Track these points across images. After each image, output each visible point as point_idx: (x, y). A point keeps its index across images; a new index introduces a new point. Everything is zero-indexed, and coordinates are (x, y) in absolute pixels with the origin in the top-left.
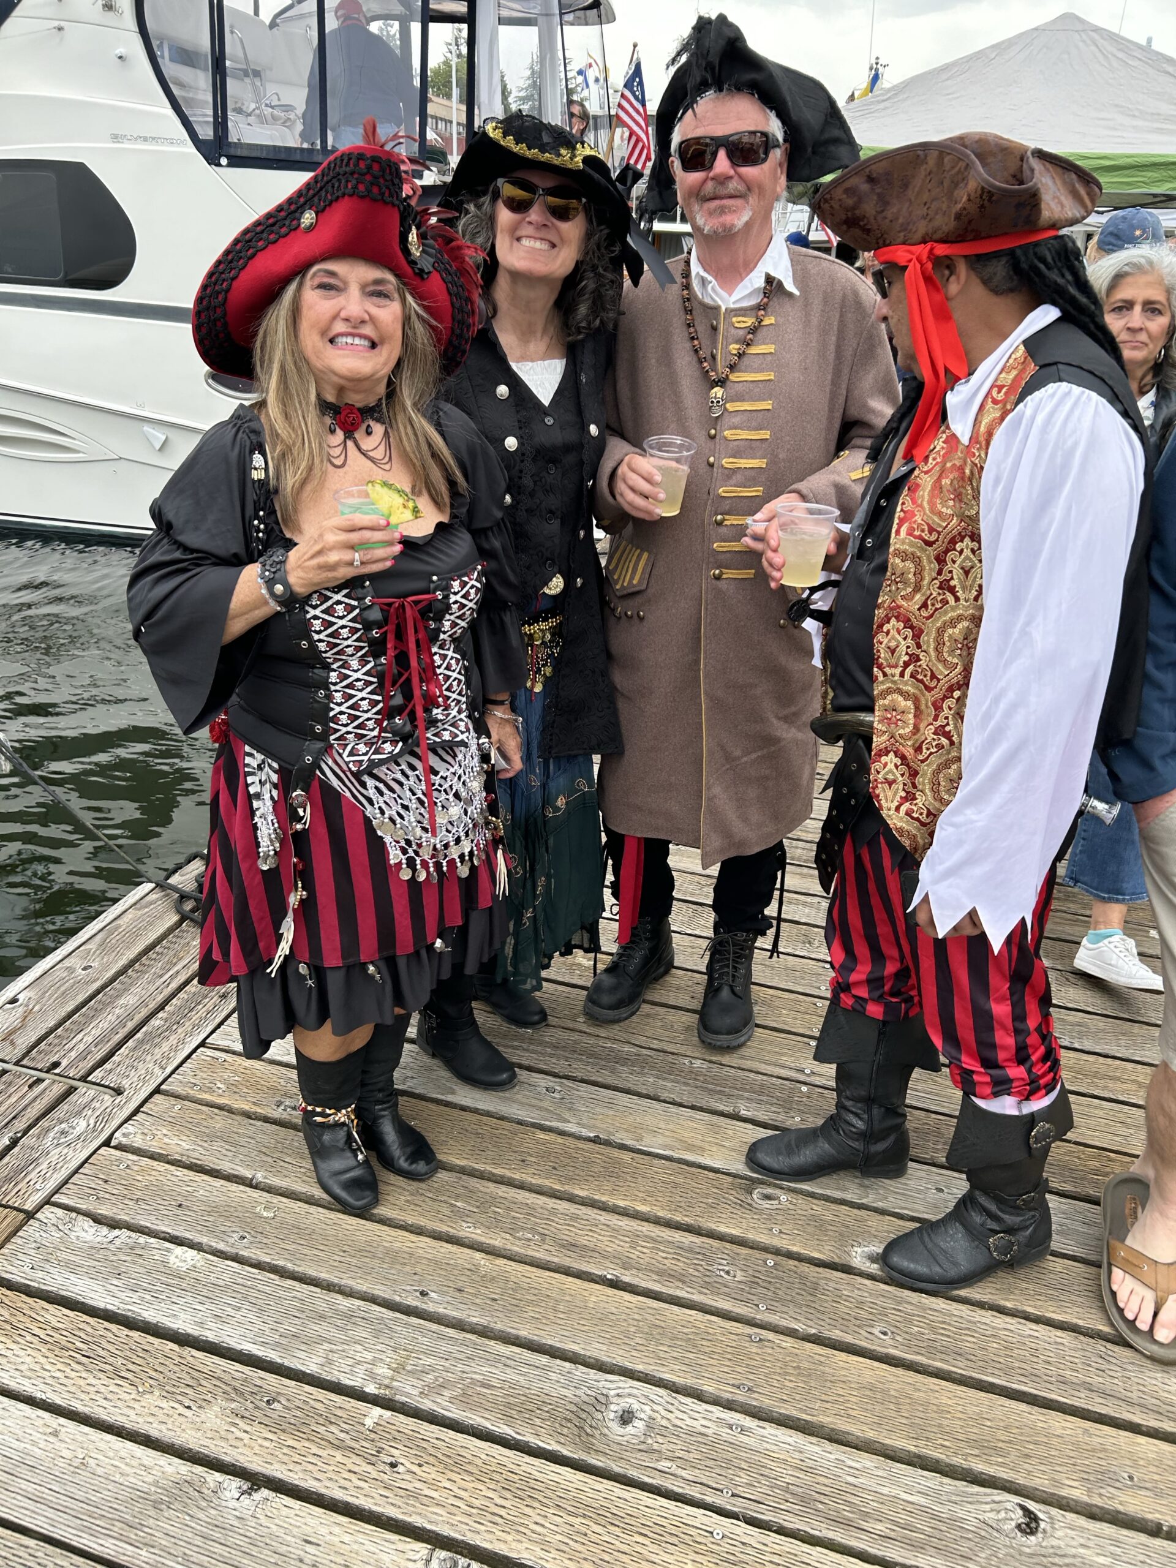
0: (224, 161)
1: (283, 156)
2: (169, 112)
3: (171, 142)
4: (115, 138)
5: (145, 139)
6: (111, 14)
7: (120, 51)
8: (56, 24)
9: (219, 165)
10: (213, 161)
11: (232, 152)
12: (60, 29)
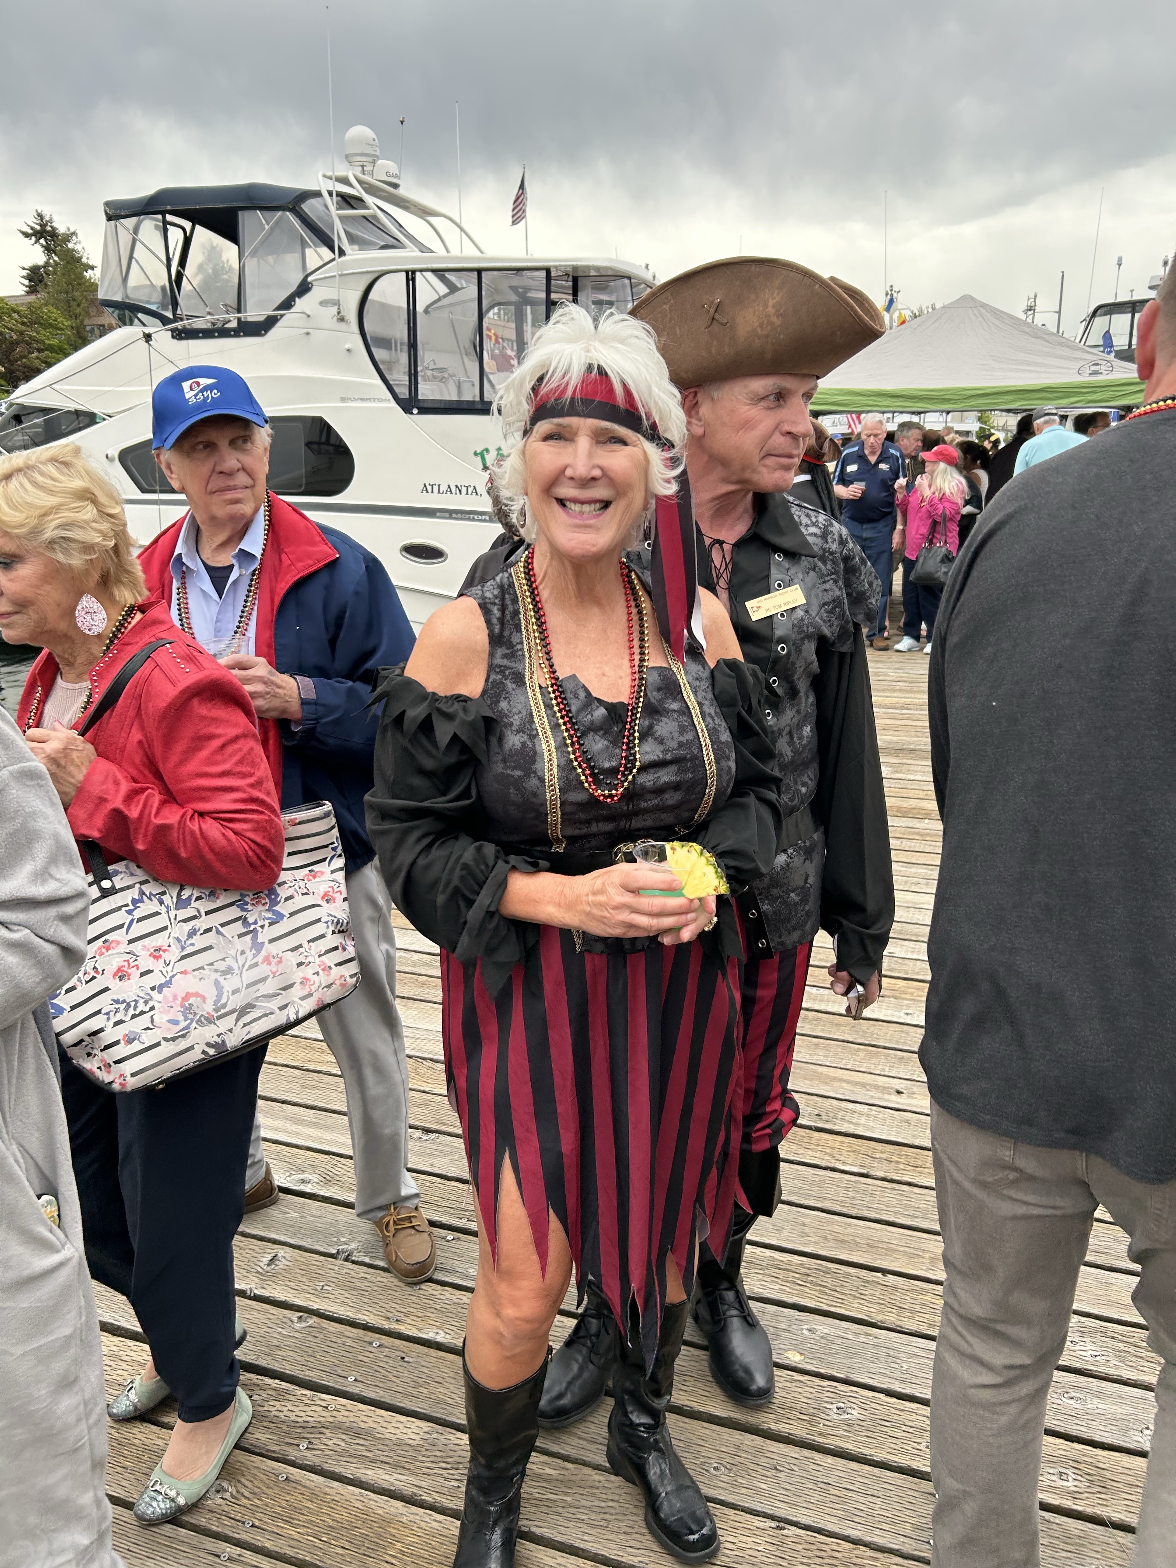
0: (415, 411)
1: (455, 406)
2: (379, 382)
3: (380, 400)
4: (343, 400)
5: (362, 400)
6: (343, 324)
7: (348, 346)
8: (305, 331)
9: (412, 413)
10: (407, 410)
11: (421, 405)
12: (308, 334)
